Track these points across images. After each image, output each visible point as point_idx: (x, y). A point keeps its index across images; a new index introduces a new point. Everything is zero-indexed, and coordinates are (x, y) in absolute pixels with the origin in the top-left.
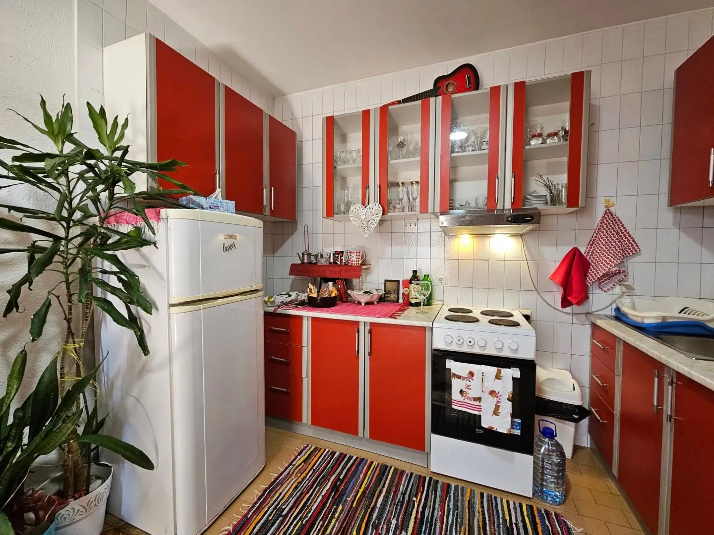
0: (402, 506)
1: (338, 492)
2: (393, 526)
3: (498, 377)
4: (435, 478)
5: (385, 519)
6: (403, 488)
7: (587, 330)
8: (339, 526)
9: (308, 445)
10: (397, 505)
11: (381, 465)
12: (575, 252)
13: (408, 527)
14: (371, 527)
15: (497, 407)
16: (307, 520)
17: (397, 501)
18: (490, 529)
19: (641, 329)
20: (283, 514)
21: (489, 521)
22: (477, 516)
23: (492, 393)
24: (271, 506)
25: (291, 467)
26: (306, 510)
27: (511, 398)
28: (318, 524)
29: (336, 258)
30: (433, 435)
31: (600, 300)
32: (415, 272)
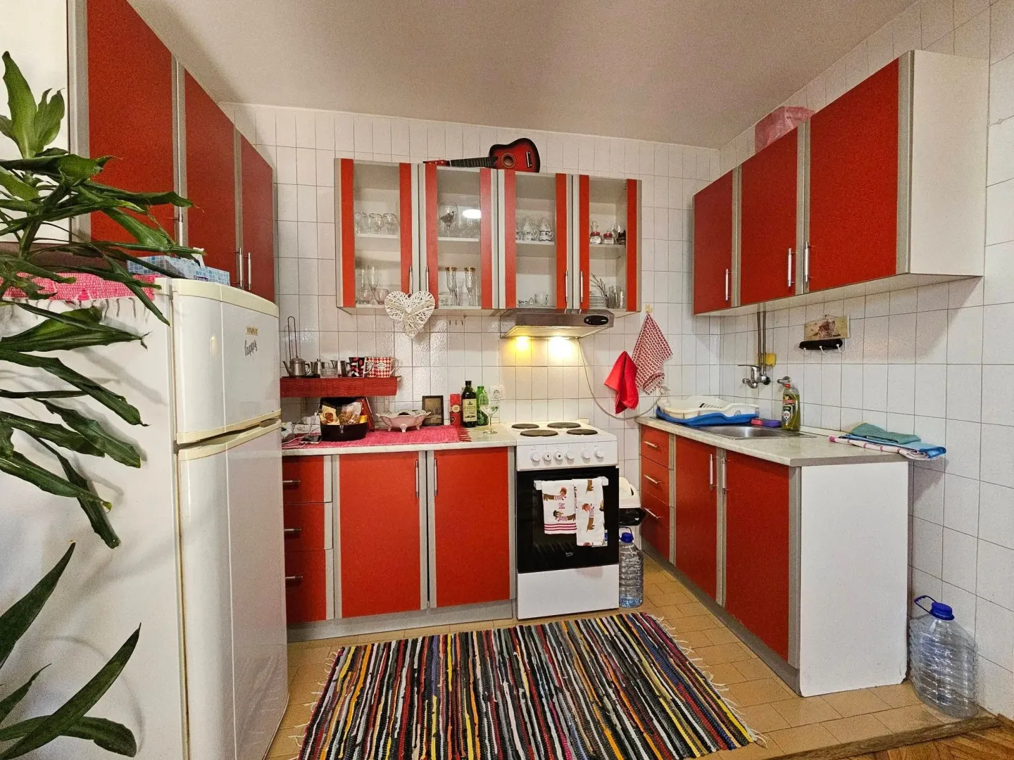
0: (505, 666)
1: (421, 685)
2: (506, 690)
3: (590, 489)
4: (525, 625)
5: (495, 686)
6: (497, 648)
8: (445, 719)
9: (344, 649)
10: (500, 667)
11: (459, 635)
12: (625, 355)
13: (522, 682)
14: (483, 702)
15: (591, 520)
16: (398, 733)
17: (497, 664)
18: (597, 649)
19: (684, 424)
20: (357, 743)
21: (594, 642)
22: (582, 643)
23: (585, 507)
24: (332, 742)
25: (333, 684)
26: (389, 722)
27: (603, 508)
28: (416, 730)
29: (353, 368)
30: (519, 575)
31: (646, 404)
32: (468, 383)
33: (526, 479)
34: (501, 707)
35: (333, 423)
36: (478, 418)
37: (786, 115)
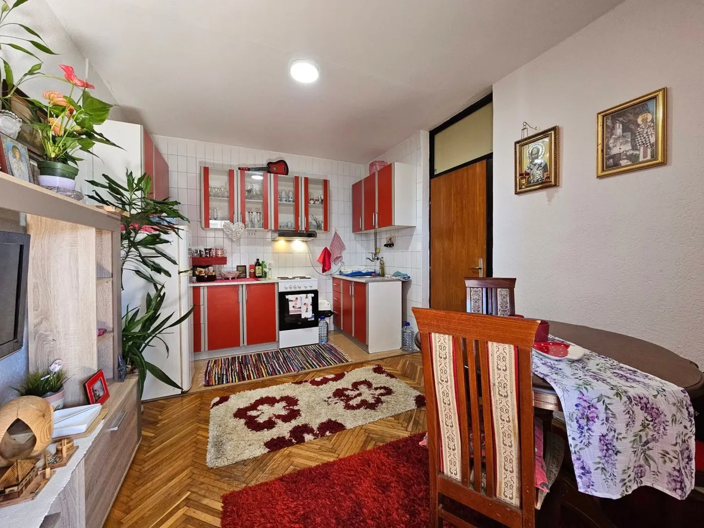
1: (243, 364)
3: (307, 297)
4: (283, 350)
5: (271, 361)
7: (331, 281)
9: (210, 361)
11: (256, 354)
12: (326, 249)
15: (307, 309)
16: (238, 371)
17: (272, 358)
19: (347, 275)
23: (305, 304)
25: (209, 367)
27: (311, 305)
29: (206, 253)
30: (280, 332)
31: (335, 269)
32: (258, 260)
33: (282, 295)
34: (273, 365)
35: (202, 275)
36: (262, 274)
37: (377, 164)
